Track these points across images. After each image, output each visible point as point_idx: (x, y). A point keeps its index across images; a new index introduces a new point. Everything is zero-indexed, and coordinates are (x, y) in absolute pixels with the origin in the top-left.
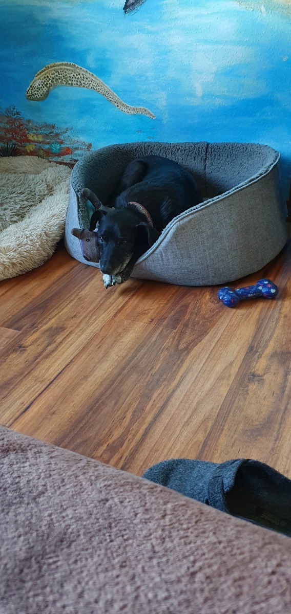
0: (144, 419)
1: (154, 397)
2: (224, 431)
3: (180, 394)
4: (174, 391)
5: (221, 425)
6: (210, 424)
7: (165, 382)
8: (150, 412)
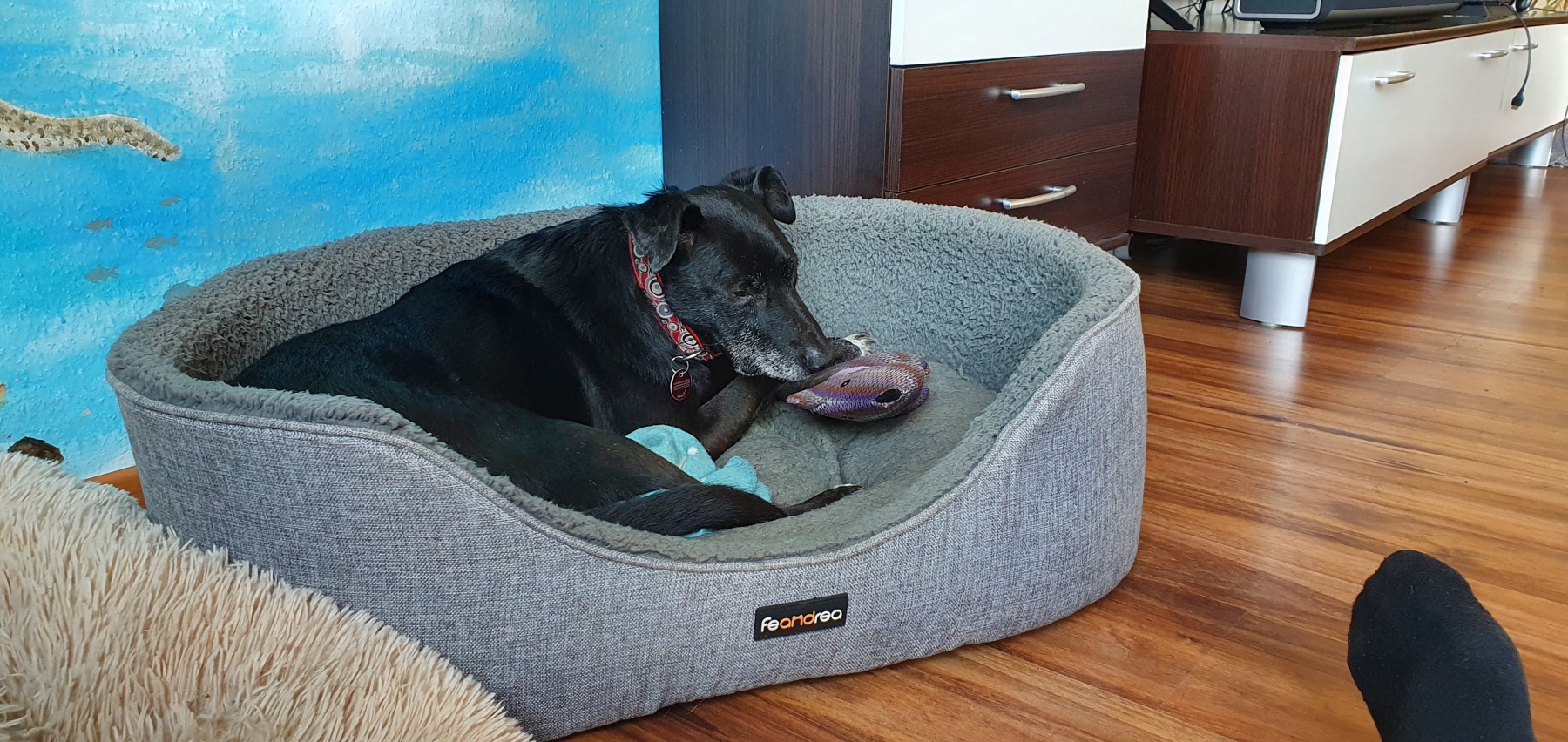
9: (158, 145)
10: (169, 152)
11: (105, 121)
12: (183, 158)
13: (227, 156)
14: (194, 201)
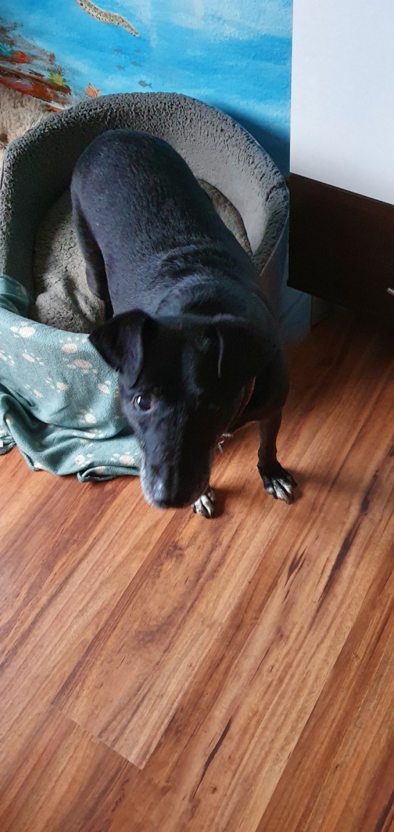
0: (38, 600)
1: (56, 569)
2: (117, 629)
3: (85, 567)
4: (81, 561)
5: (116, 621)
6: (105, 617)
7: (75, 546)
8: (47, 590)
9: (132, 30)
10: (136, 33)
11: (116, 16)
12: (140, 38)
14: (145, 54)
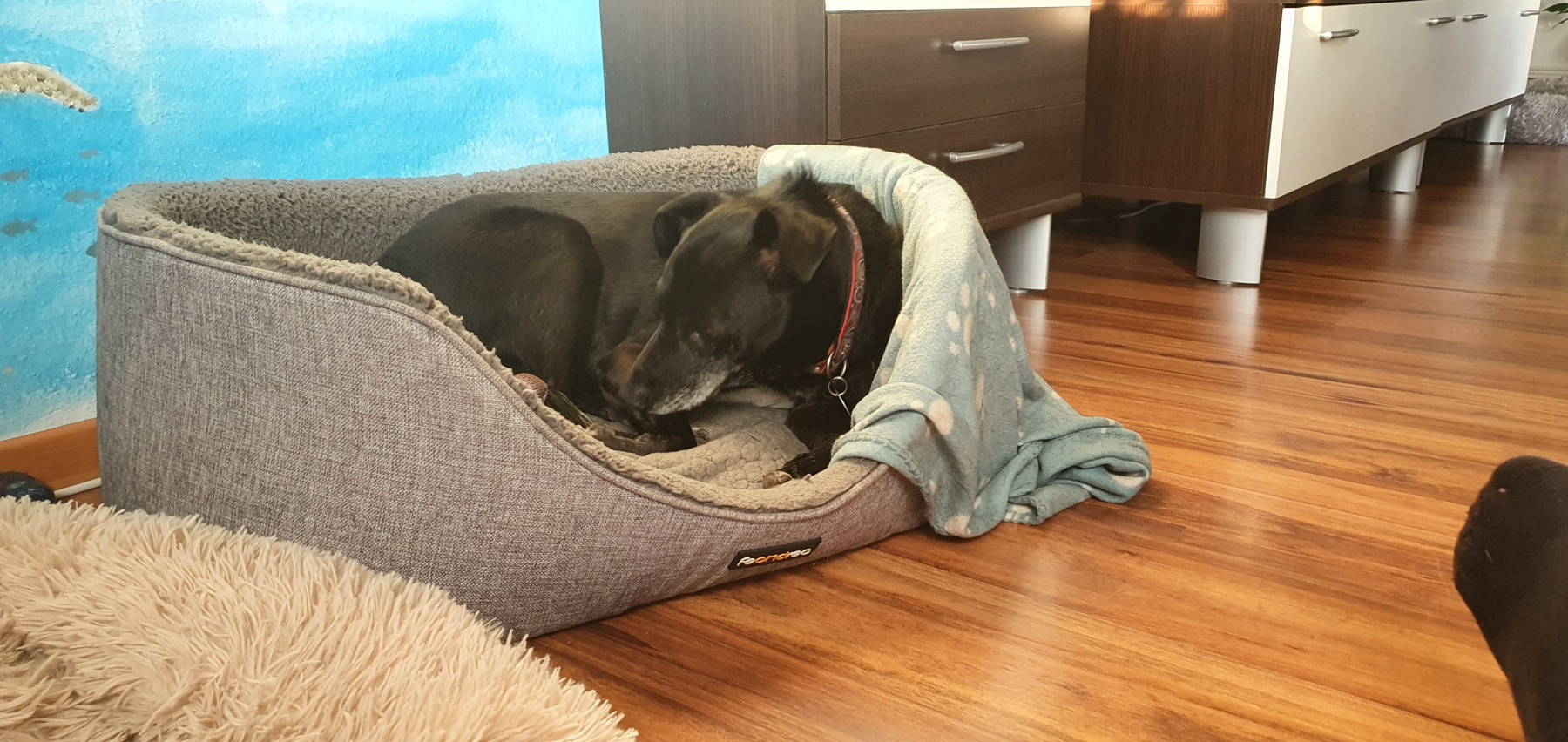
9: (74, 95)
10: (86, 103)
11: (16, 70)
12: (101, 111)
13: (149, 110)
14: (115, 154)
